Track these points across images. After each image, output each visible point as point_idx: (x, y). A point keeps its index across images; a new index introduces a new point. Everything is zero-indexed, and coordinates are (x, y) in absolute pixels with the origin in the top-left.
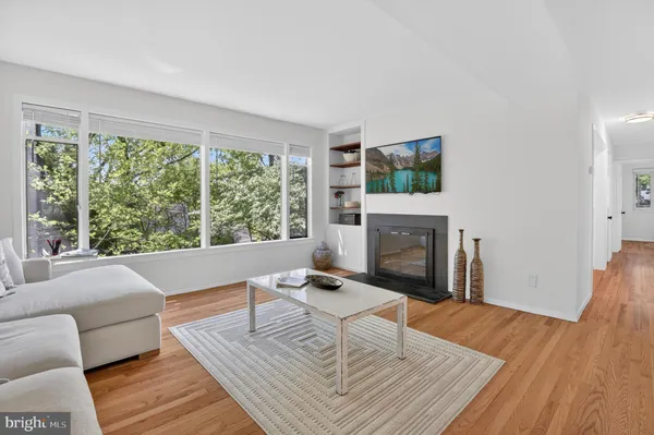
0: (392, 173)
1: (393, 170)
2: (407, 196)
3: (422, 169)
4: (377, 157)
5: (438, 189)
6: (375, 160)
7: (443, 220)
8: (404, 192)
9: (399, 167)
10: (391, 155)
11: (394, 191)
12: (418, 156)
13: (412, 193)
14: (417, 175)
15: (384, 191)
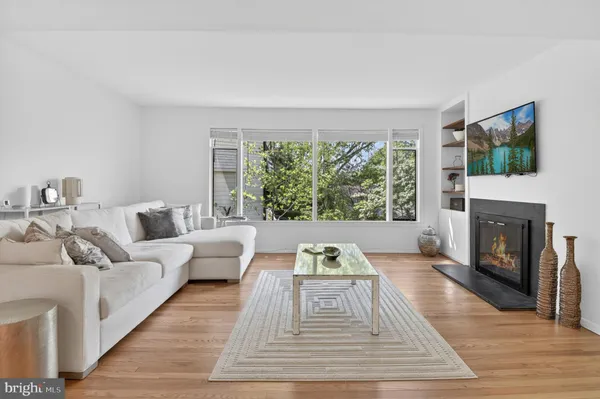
0: (491, 152)
1: (492, 146)
2: (503, 178)
3: (518, 145)
4: (477, 134)
5: (534, 168)
6: (475, 138)
7: (541, 209)
8: (501, 174)
9: (497, 143)
10: (490, 130)
11: (493, 173)
12: (514, 128)
13: (508, 175)
14: (513, 152)
15: (483, 172)
